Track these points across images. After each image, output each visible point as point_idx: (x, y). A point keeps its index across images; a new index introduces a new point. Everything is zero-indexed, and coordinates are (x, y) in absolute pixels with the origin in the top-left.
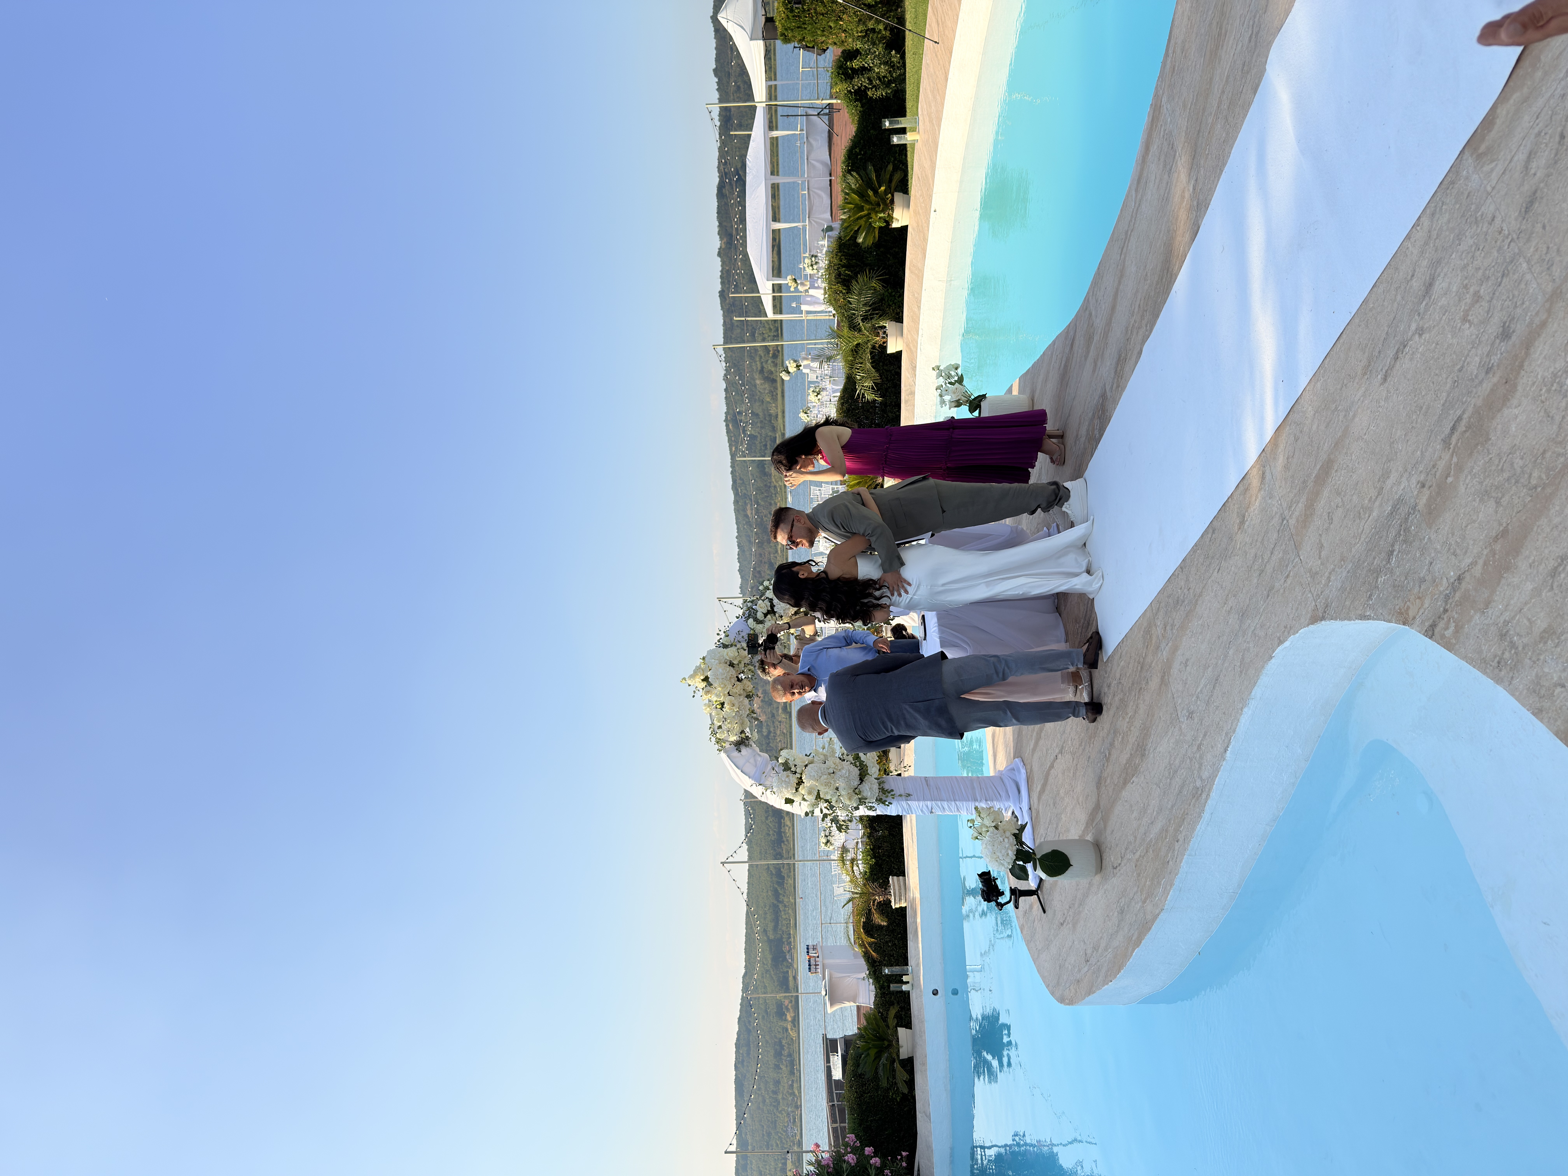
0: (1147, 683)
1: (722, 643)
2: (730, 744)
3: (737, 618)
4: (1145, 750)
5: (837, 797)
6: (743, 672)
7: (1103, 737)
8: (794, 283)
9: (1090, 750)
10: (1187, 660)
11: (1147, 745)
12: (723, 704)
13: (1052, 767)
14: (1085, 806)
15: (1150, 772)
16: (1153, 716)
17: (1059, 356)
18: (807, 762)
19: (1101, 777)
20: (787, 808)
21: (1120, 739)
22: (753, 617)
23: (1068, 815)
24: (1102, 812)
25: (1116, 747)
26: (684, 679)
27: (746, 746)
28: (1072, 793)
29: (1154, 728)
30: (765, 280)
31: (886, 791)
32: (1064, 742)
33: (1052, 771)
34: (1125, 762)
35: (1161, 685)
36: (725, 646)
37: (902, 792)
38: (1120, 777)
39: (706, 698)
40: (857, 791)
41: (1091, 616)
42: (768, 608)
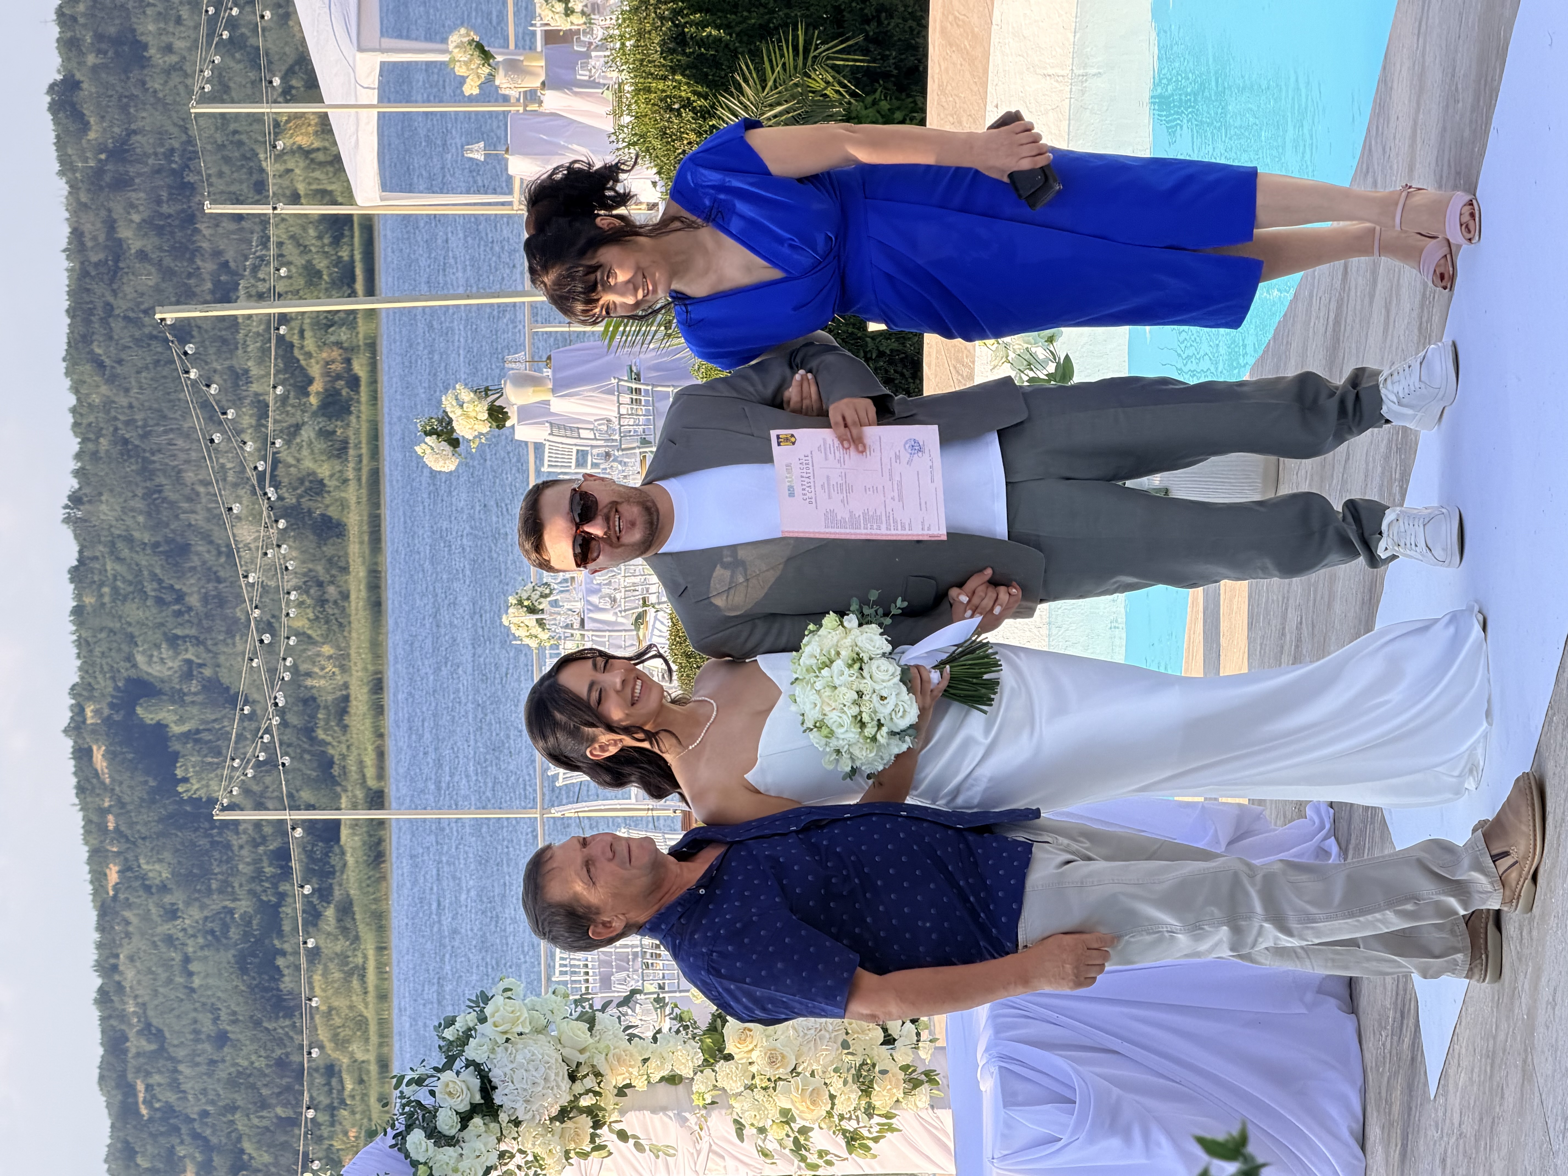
0: (1502, 1096)
22: (424, 1128)
35: (1523, 1085)
42: (472, 1096)
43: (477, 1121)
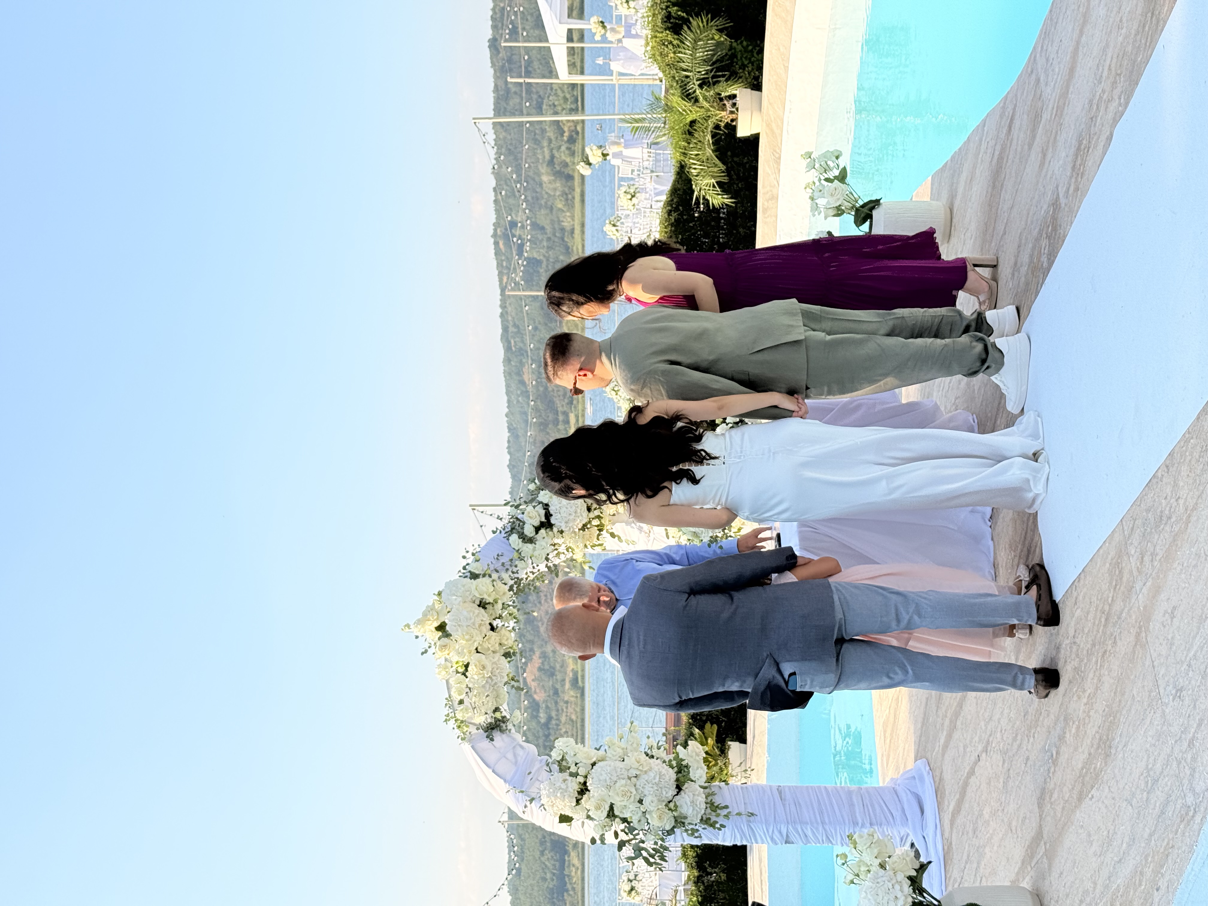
0: (1115, 642)
1: (470, 572)
2: (478, 729)
3: (494, 532)
4: (1110, 747)
5: (640, 814)
6: (500, 617)
7: (1049, 727)
8: (600, 28)
9: (1029, 747)
10: (1174, 608)
11: (1114, 739)
12: (467, 666)
13: (972, 773)
14: (1020, 835)
15: (1117, 782)
16: (1123, 695)
17: (990, 142)
18: (594, 760)
19: (1044, 788)
20: (563, 830)
21: (1073, 731)
22: (518, 532)
23: (995, 848)
24: (1045, 843)
25: (1068, 742)
26: (408, 626)
27: (502, 731)
28: (1000, 814)
29: (1124, 712)
30: (556, 22)
31: (717, 807)
32: (990, 735)
33: (973, 780)
34: (1080, 766)
35: (1136, 645)
36: (474, 576)
37: (742, 810)
38: (1073, 789)
39: (441, 655)
40: (672, 805)
41: (1032, 540)
42: (541, 518)
43: (543, 531)
